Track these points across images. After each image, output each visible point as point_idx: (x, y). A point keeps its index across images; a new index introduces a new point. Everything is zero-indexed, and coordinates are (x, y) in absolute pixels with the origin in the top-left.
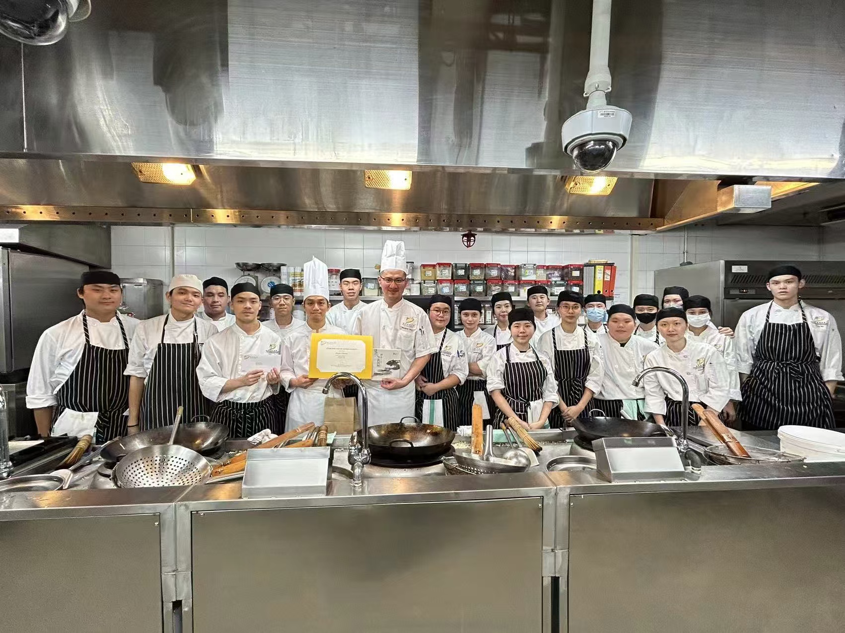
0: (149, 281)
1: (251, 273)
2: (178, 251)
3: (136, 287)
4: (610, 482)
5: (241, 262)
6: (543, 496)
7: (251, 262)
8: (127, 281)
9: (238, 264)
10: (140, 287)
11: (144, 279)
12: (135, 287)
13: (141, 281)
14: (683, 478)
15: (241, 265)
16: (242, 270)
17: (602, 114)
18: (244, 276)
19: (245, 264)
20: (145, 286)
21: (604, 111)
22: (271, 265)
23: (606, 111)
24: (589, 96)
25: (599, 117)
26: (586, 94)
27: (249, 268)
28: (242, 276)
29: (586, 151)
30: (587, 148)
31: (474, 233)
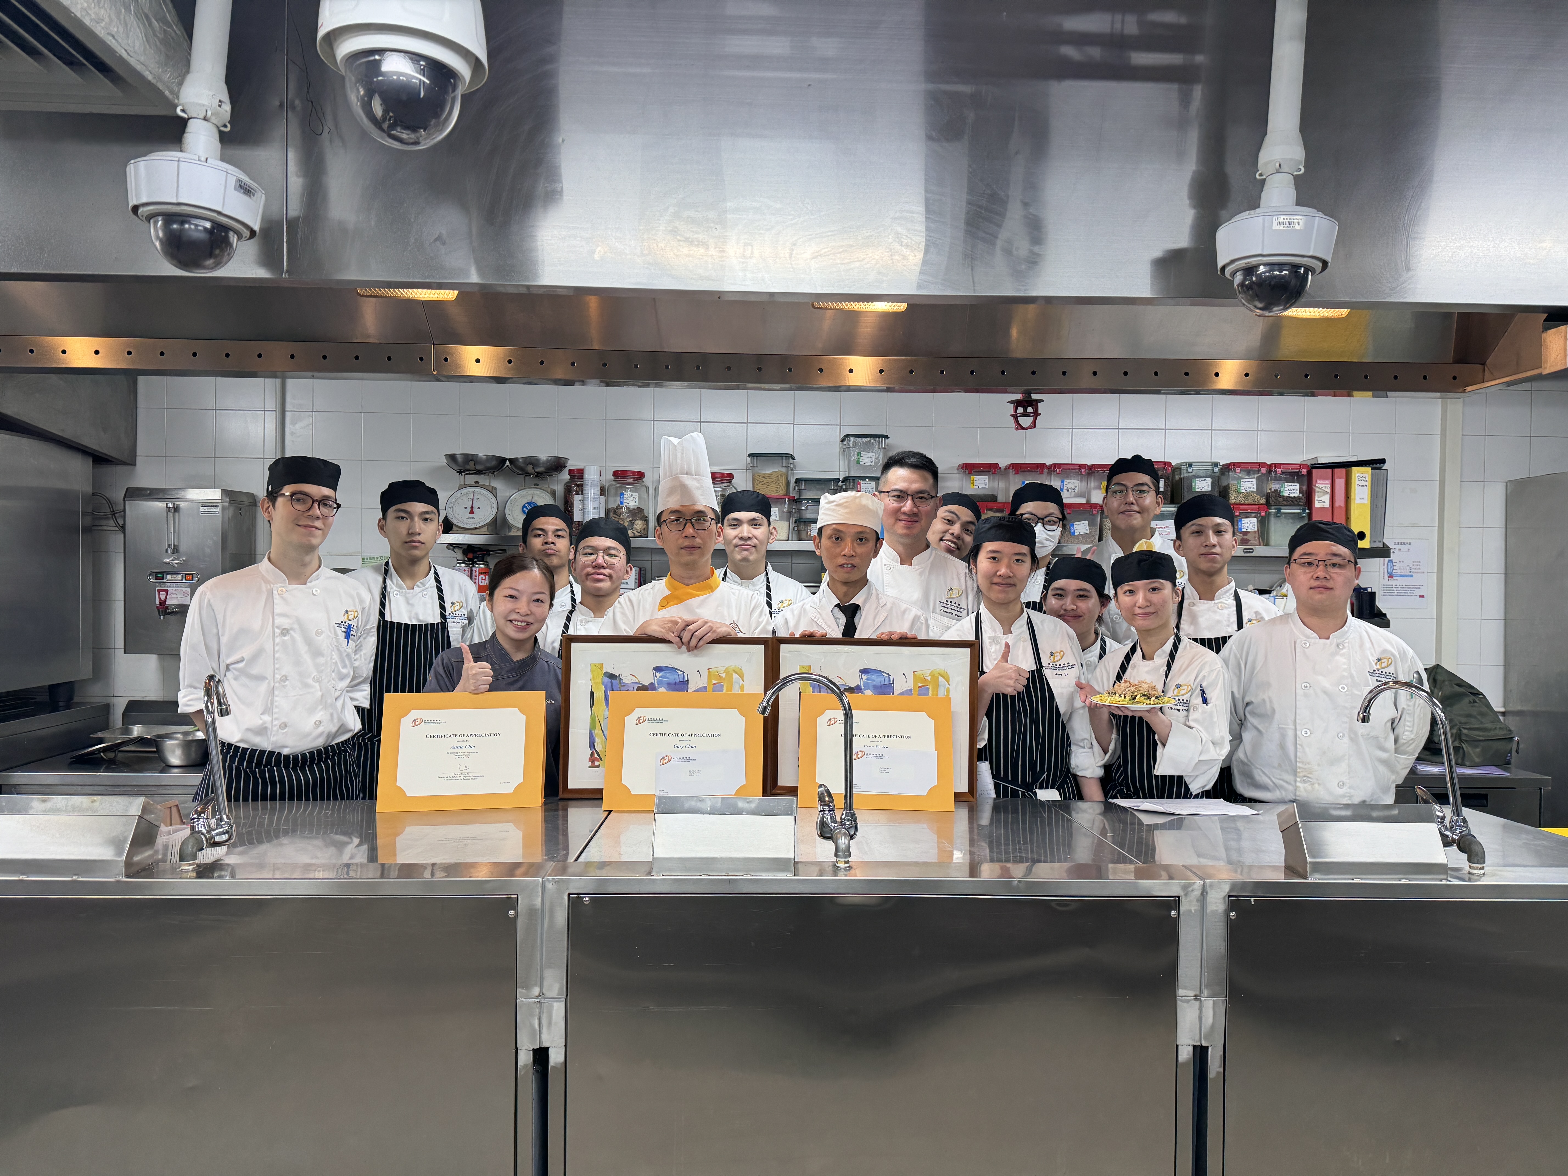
0: (231, 496)
1: (482, 479)
2: (294, 423)
3: (206, 509)
4: (1306, 879)
5: (460, 449)
6: (1179, 897)
7: (484, 449)
9: (452, 458)
10: (214, 509)
11: (220, 489)
12: (201, 509)
13: (216, 495)
14: (1445, 877)
15: (460, 459)
16: (461, 472)
17: (1279, 224)
18: (465, 486)
19: (470, 459)
20: (223, 508)
21: (1283, 217)
22: (532, 461)
23: (1288, 217)
24: (1265, 179)
25: (1274, 228)
26: (1261, 175)
27: (479, 467)
28: (461, 487)
29: (1254, 279)
30: (1257, 276)
31: (1034, 396)
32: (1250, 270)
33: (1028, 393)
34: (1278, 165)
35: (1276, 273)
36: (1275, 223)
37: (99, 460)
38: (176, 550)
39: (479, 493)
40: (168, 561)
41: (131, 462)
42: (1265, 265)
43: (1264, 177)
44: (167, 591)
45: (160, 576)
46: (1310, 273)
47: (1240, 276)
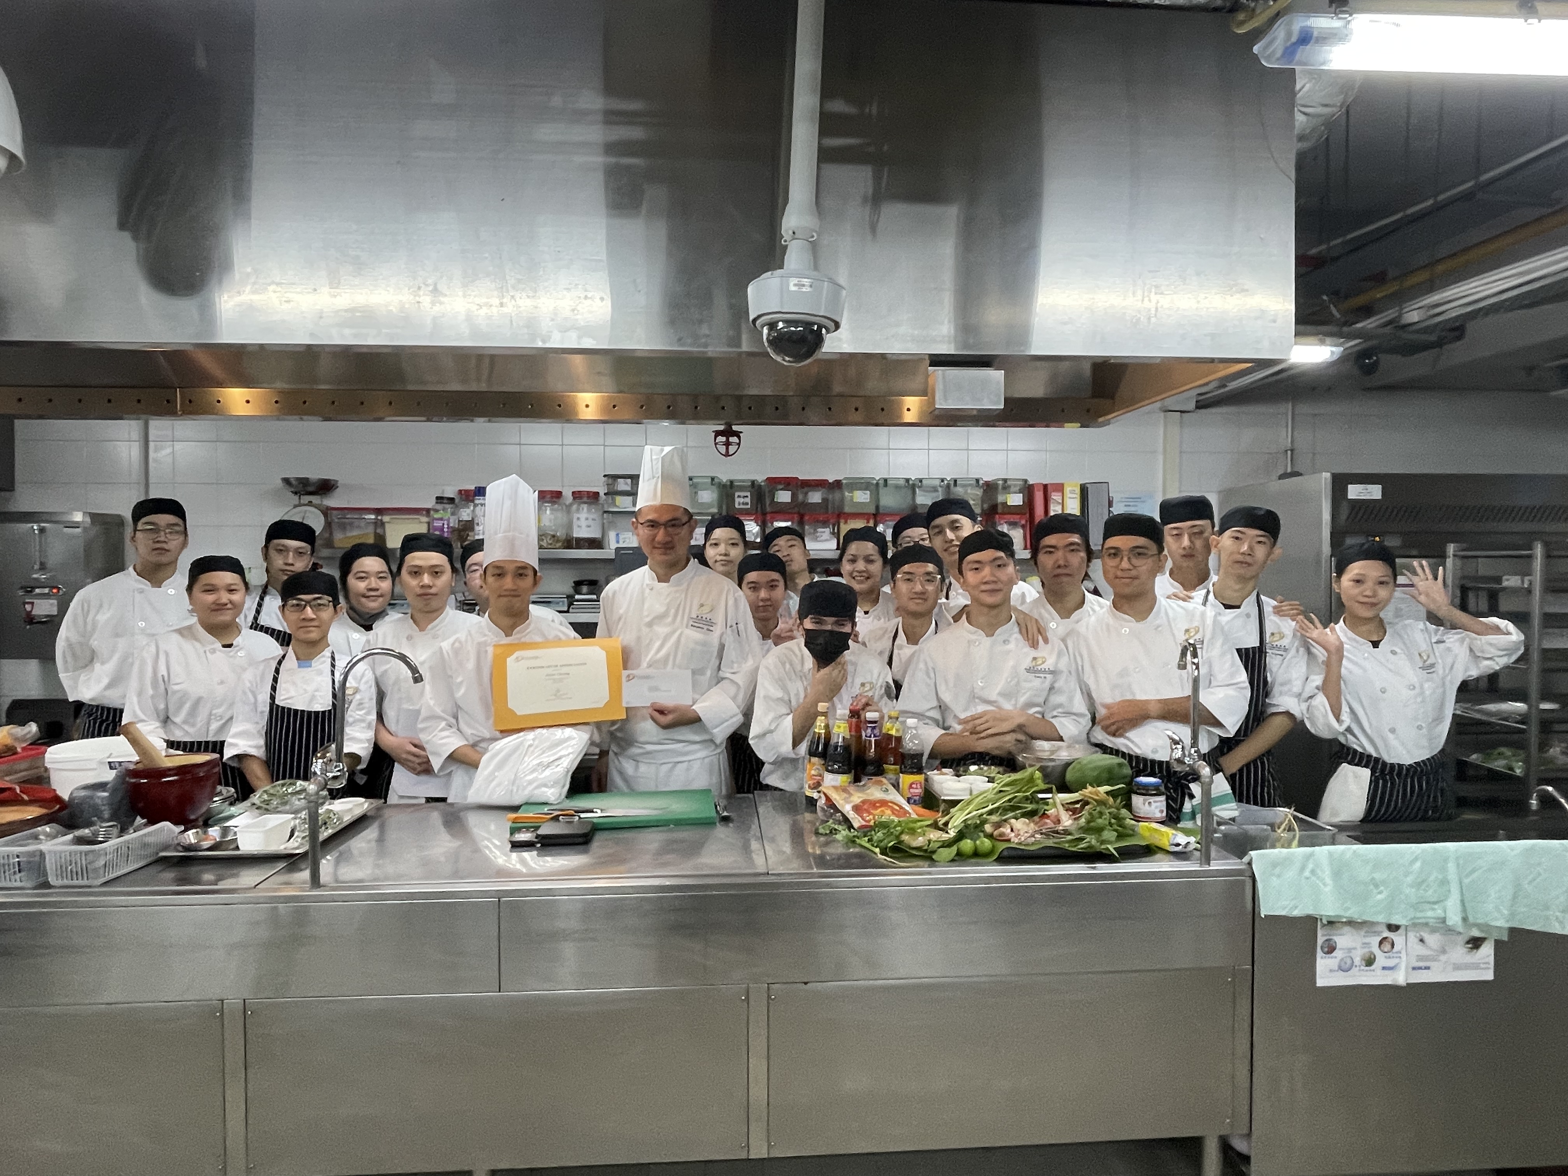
0: (95, 518)
1: (315, 499)
2: (156, 452)
3: (68, 530)
5: (292, 474)
7: (314, 474)
8: (48, 518)
9: (287, 481)
10: (76, 530)
11: (84, 513)
12: (65, 529)
13: (78, 517)
15: (294, 482)
16: (296, 493)
17: (793, 285)
18: (300, 505)
19: (302, 480)
20: (85, 529)
24: (788, 245)
25: (789, 290)
26: (785, 241)
27: (311, 489)
28: (295, 506)
29: (776, 334)
30: (778, 330)
31: (735, 428)
32: (772, 325)
33: (729, 425)
34: (791, 232)
35: (793, 328)
38: (43, 567)
39: (310, 512)
40: (35, 576)
41: (10, 488)
42: (783, 321)
43: (787, 243)
44: (32, 603)
45: (29, 590)
46: (824, 330)
47: (765, 331)
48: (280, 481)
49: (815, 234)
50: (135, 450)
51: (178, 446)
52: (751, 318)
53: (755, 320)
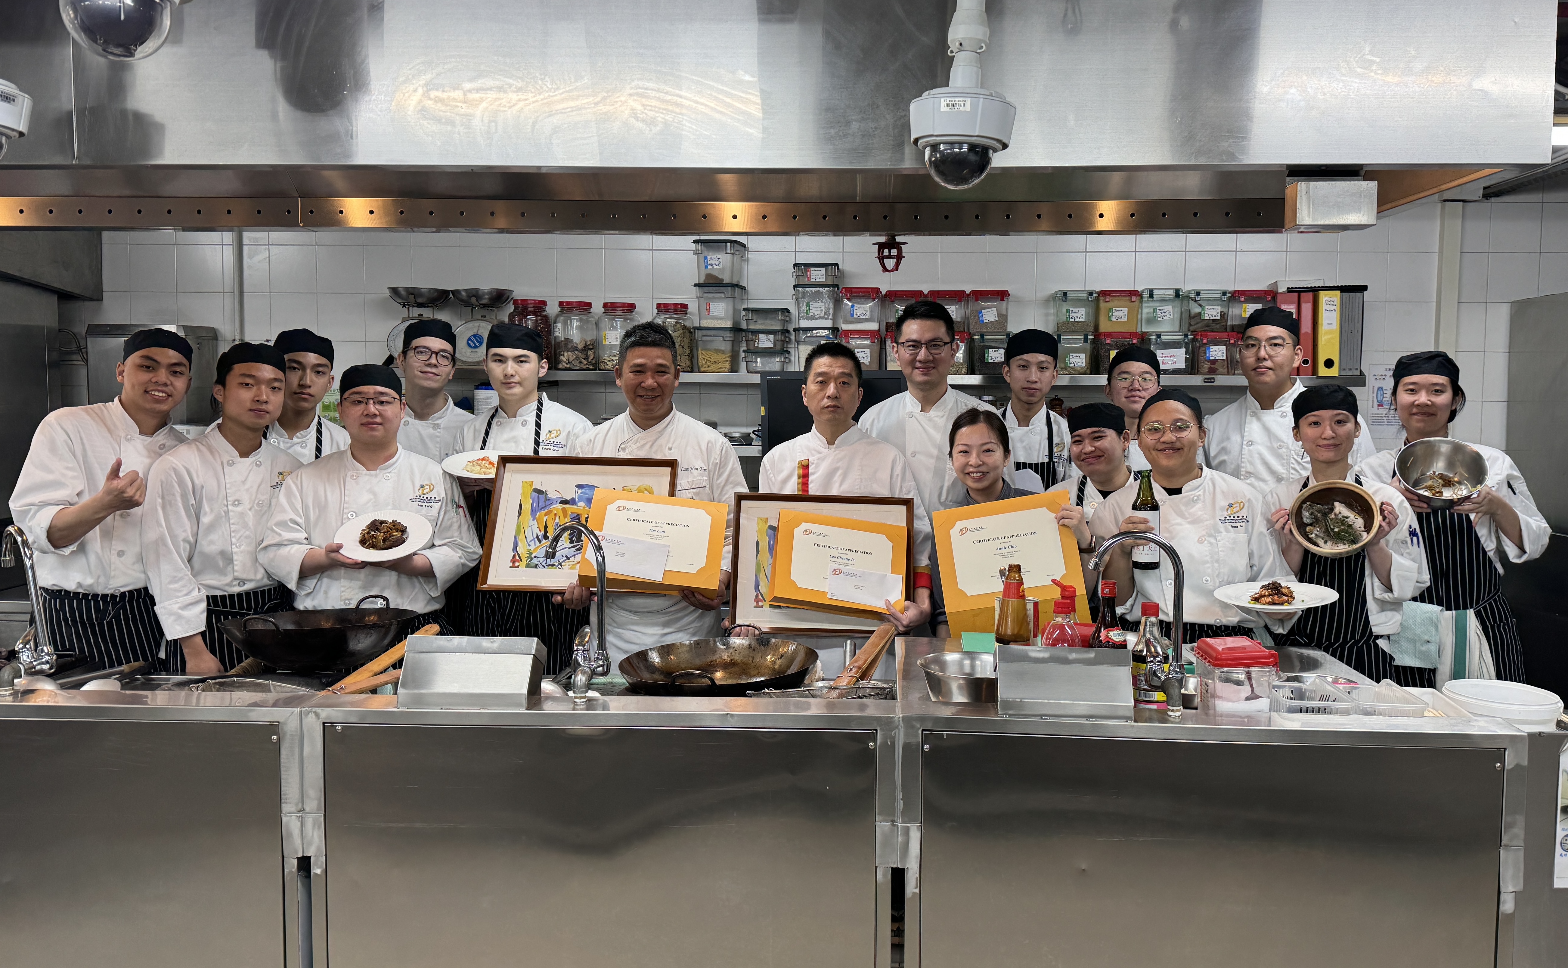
2: (250, 257)
4: (997, 714)
5: (401, 284)
6: (876, 730)
7: (426, 283)
9: (394, 291)
15: (402, 293)
16: (404, 305)
17: (946, 105)
19: (412, 292)
21: (948, 99)
22: (474, 294)
23: (954, 99)
24: (954, 56)
25: (942, 110)
26: (952, 52)
27: (421, 300)
29: (938, 155)
30: (941, 152)
31: (900, 238)
32: (935, 147)
33: (889, 236)
34: (958, 44)
35: (957, 150)
36: (943, 105)
37: (64, 297)
41: (97, 297)
42: (944, 143)
43: (954, 54)
46: (991, 151)
47: (927, 152)
48: (387, 293)
49: (983, 45)
50: (229, 253)
51: (274, 250)
52: (913, 137)
53: (916, 141)
